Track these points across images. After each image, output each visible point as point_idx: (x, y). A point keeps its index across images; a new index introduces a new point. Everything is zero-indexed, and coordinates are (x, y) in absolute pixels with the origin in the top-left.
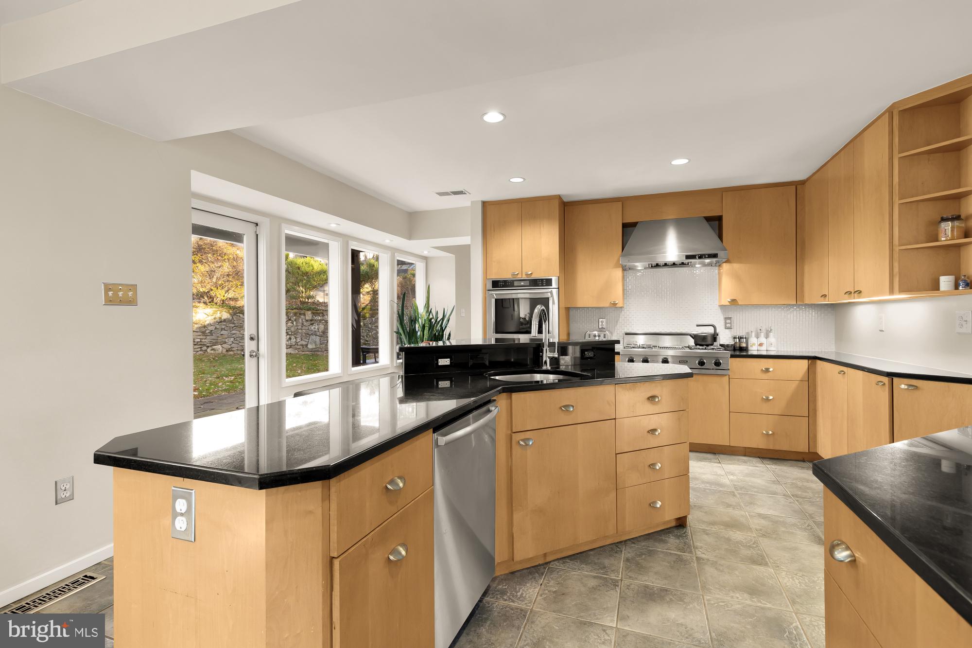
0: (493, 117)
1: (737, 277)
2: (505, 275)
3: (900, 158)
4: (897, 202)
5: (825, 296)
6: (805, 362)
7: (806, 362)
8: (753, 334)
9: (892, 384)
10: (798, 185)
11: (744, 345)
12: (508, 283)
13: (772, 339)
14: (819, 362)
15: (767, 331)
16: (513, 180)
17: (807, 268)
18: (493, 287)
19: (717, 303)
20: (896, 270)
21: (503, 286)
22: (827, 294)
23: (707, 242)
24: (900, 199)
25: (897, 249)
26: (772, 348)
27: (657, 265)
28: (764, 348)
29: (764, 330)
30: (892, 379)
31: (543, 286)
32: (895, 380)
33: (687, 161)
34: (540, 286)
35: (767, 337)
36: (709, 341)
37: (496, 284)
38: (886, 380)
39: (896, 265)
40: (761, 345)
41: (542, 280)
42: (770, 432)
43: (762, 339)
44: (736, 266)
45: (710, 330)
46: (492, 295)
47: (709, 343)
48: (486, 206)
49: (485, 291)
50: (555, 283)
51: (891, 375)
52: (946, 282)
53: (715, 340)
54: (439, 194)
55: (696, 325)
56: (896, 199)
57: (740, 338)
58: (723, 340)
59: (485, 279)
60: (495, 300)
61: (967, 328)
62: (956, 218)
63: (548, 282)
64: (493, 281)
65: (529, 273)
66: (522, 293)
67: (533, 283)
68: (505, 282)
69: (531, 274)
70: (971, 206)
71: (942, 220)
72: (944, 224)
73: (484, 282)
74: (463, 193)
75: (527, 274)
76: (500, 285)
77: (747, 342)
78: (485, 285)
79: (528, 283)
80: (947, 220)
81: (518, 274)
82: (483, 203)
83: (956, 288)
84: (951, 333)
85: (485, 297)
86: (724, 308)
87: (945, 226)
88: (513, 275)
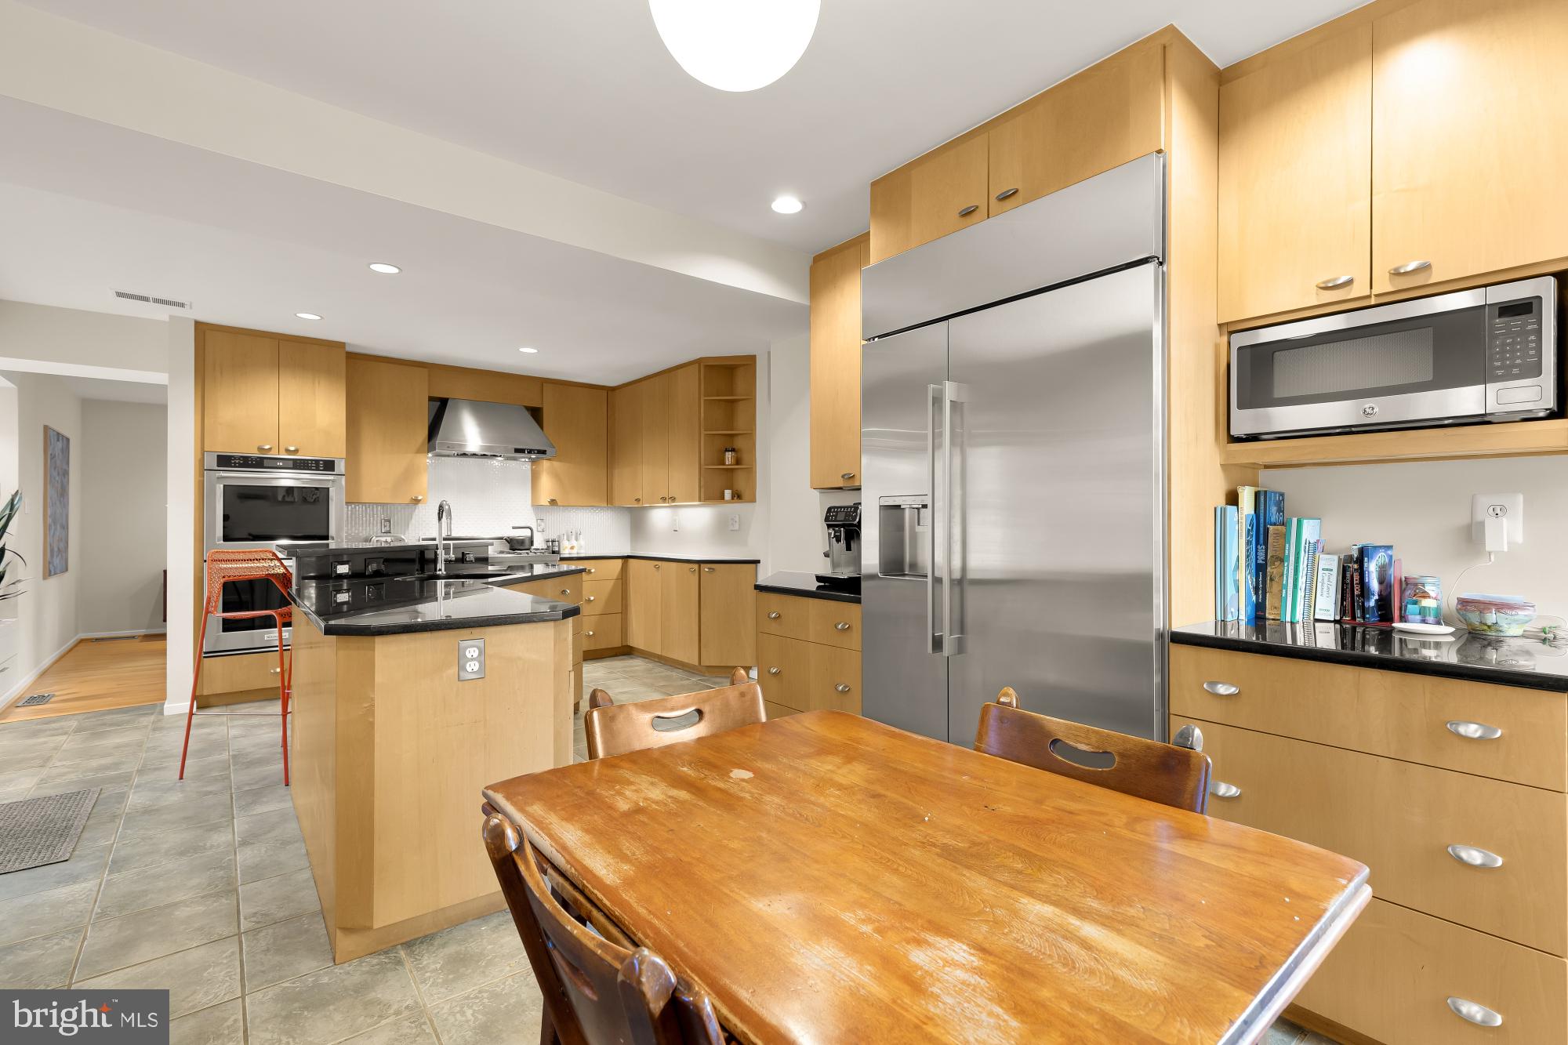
1: (556, 476)
2: (246, 448)
3: (705, 400)
4: (703, 432)
5: (638, 500)
6: (618, 561)
7: (620, 561)
8: (565, 537)
9: (700, 567)
10: (609, 390)
11: (557, 549)
12: (252, 460)
13: (582, 542)
14: (631, 561)
15: (577, 534)
16: (302, 315)
17: (616, 472)
18: (218, 466)
19: (529, 503)
20: (703, 484)
21: (241, 466)
22: (640, 497)
23: (530, 436)
24: (705, 430)
25: (703, 467)
26: (582, 551)
27: (464, 455)
28: (574, 551)
29: (574, 533)
30: (700, 565)
31: (318, 469)
32: (702, 565)
33: (536, 351)
34: (313, 470)
35: (577, 539)
36: (527, 543)
37: (225, 461)
38: (696, 566)
39: (703, 479)
40: (572, 548)
41: (317, 462)
42: (591, 633)
43: (574, 543)
44: (556, 464)
45: (526, 533)
46: (218, 478)
47: (527, 547)
48: (202, 330)
49: (202, 470)
50: (340, 467)
51: (699, 562)
52: (728, 494)
53: (532, 543)
54: (119, 295)
55: (513, 528)
56: (702, 430)
57: (553, 541)
58: (539, 543)
59: (202, 452)
60: (224, 486)
61: (736, 527)
62: (733, 450)
63: (329, 466)
64: (218, 456)
65: (292, 448)
66: (286, 479)
67: (300, 465)
68: (245, 459)
69: (296, 451)
70: (739, 443)
71: (727, 450)
72: (727, 453)
73: (199, 456)
74: (182, 305)
75: (288, 451)
76: (235, 463)
77: (559, 544)
78: (202, 461)
79: (291, 464)
80: (729, 451)
81: (270, 449)
82: (198, 324)
83: (733, 498)
84: (723, 530)
85: (199, 481)
86: (536, 507)
87: (729, 455)
88: (261, 449)
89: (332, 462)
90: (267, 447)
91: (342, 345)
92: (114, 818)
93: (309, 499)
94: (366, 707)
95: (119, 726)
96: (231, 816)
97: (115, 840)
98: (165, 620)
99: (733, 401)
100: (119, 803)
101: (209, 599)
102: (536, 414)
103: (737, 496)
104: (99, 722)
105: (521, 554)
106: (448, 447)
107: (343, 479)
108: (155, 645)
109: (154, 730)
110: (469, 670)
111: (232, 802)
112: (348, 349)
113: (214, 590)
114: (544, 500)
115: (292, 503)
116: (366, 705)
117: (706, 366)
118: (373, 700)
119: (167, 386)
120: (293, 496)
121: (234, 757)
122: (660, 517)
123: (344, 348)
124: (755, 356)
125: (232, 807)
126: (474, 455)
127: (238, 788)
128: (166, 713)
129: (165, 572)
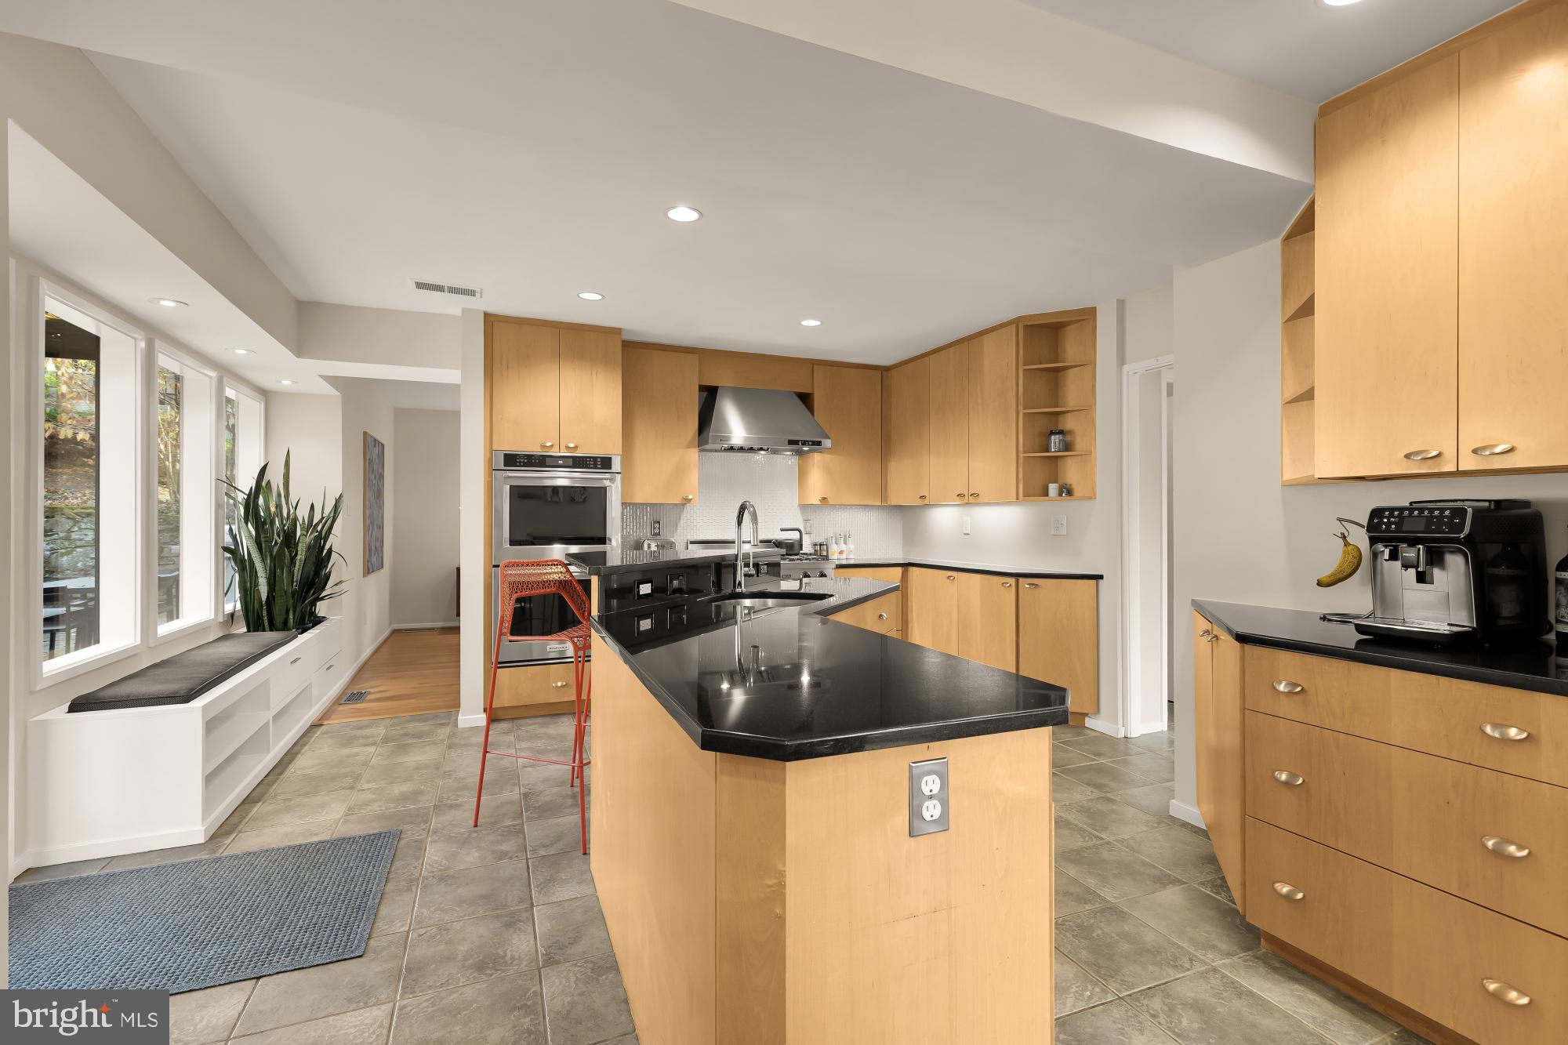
0: (683, 214)
1: (828, 471)
2: (529, 446)
3: (1024, 370)
4: (1021, 411)
5: (923, 497)
6: (899, 570)
8: (834, 540)
9: (1017, 582)
10: (885, 370)
11: (825, 554)
12: (535, 460)
13: (852, 546)
14: (913, 570)
15: (845, 536)
16: (585, 296)
17: (893, 465)
18: (505, 466)
19: (796, 502)
20: (1021, 476)
23: (799, 424)
24: (1024, 409)
25: (1021, 455)
26: (852, 556)
28: (844, 556)
29: (842, 536)
30: (1018, 580)
31: (596, 468)
32: (1021, 580)
33: (818, 323)
34: (592, 468)
35: (845, 543)
36: (797, 546)
37: (511, 460)
38: (1012, 581)
39: (1021, 471)
40: (841, 553)
41: (595, 459)
43: (843, 547)
45: (795, 536)
46: (505, 478)
47: (796, 552)
48: (491, 321)
49: (491, 470)
50: (616, 465)
51: (1018, 576)
52: (1053, 488)
53: (801, 547)
54: (420, 286)
55: (781, 530)
56: (1021, 408)
57: (820, 545)
58: (807, 548)
59: (491, 451)
60: (510, 486)
61: (1063, 531)
62: (1061, 432)
63: (605, 463)
64: (505, 454)
65: (572, 445)
66: (562, 478)
67: (579, 462)
68: (529, 457)
69: (576, 447)
70: (1069, 423)
71: (1052, 433)
72: (1053, 437)
73: (489, 455)
74: (472, 293)
75: (568, 448)
76: (520, 462)
77: (827, 548)
78: (490, 460)
79: (570, 462)
80: (1056, 433)
81: (552, 446)
82: (487, 315)
83: (1060, 495)
84: (1047, 535)
85: (488, 481)
86: (804, 507)
87: (1055, 439)
88: (543, 446)
89: (609, 459)
90: (549, 444)
91: (618, 331)
92: (411, 882)
93: (577, 499)
94: (770, 886)
95: (419, 737)
96: (529, 902)
97: (410, 926)
98: (458, 615)
99: (1057, 370)
100: (417, 858)
101: (502, 618)
102: (806, 399)
103: (1067, 491)
104: (402, 732)
105: (793, 560)
106: (721, 440)
107: (618, 477)
108: (449, 639)
109: (450, 747)
110: (927, 817)
111: (529, 874)
112: (625, 337)
113: (505, 609)
114: (814, 499)
115: (557, 503)
116: (770, 882)
117: (1026, 327)
118: (782, 874)
119: (459, 385)
120: (558, 496)
121: (526, 795)
122: (944, 519)
123: (620, 334)
124: (1095, 308)
125: (530, 885)
126: (741, 449)
127: (534, 851)
128: (460, 725)
129: (458, 569)
